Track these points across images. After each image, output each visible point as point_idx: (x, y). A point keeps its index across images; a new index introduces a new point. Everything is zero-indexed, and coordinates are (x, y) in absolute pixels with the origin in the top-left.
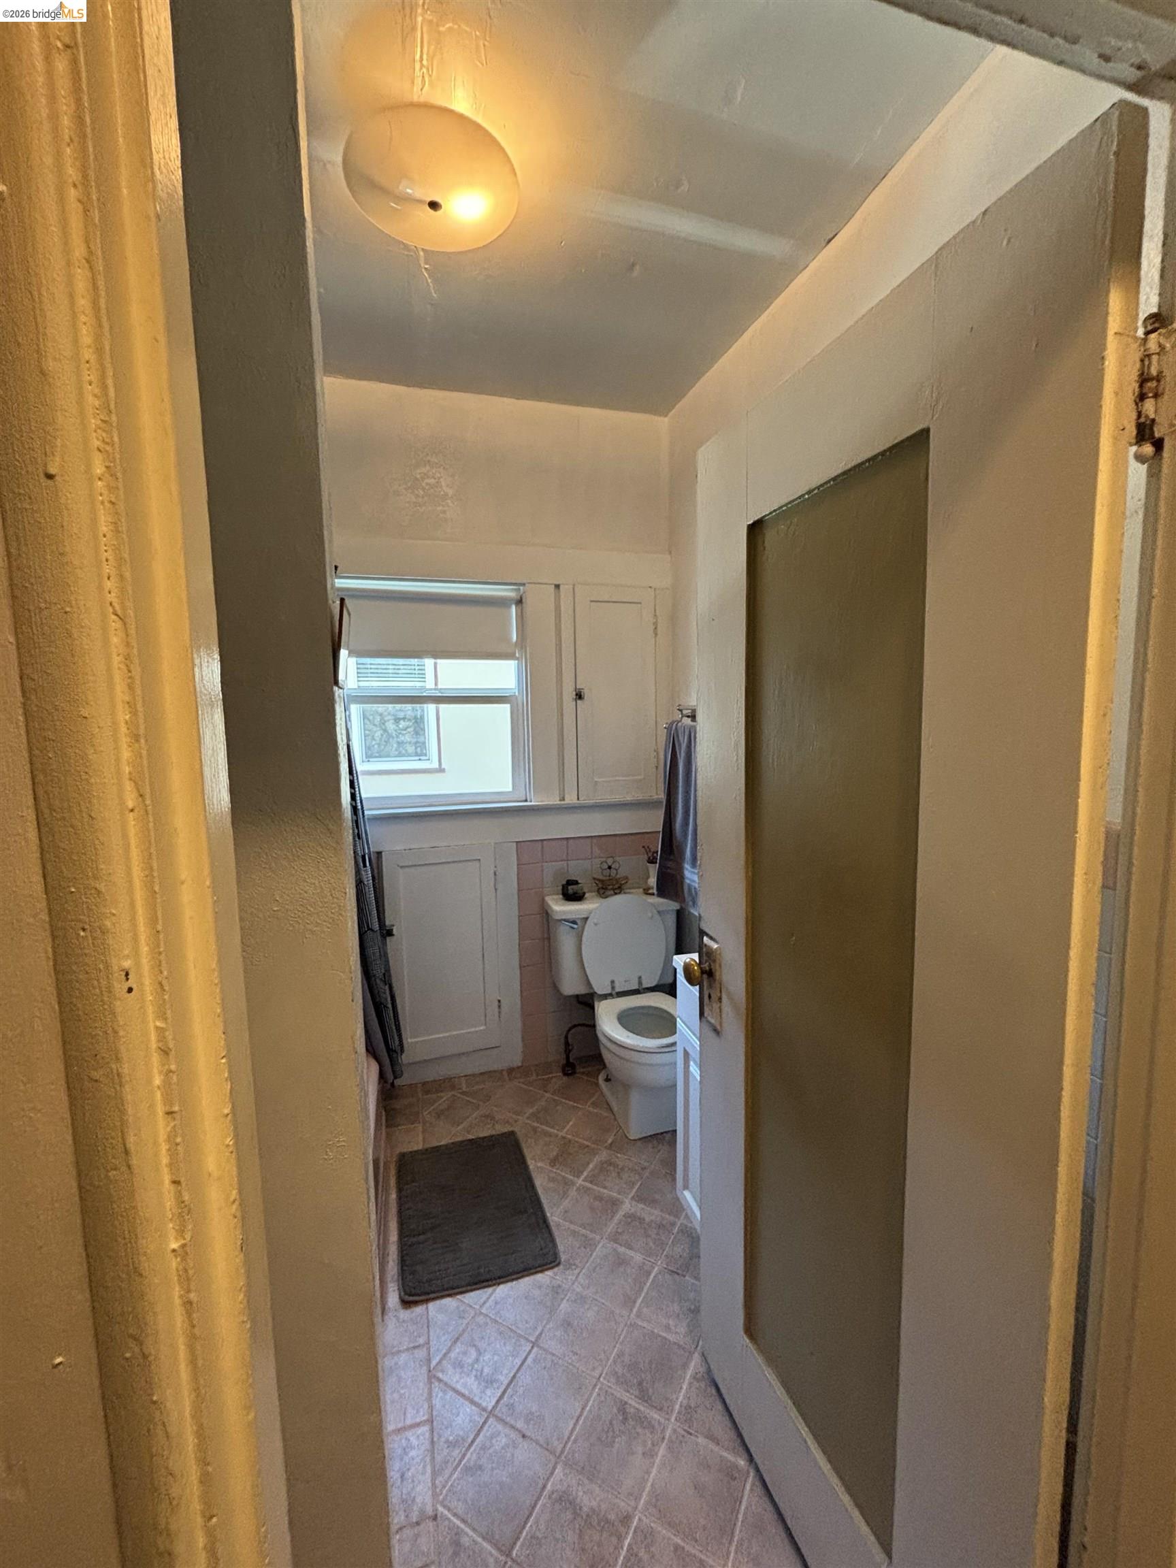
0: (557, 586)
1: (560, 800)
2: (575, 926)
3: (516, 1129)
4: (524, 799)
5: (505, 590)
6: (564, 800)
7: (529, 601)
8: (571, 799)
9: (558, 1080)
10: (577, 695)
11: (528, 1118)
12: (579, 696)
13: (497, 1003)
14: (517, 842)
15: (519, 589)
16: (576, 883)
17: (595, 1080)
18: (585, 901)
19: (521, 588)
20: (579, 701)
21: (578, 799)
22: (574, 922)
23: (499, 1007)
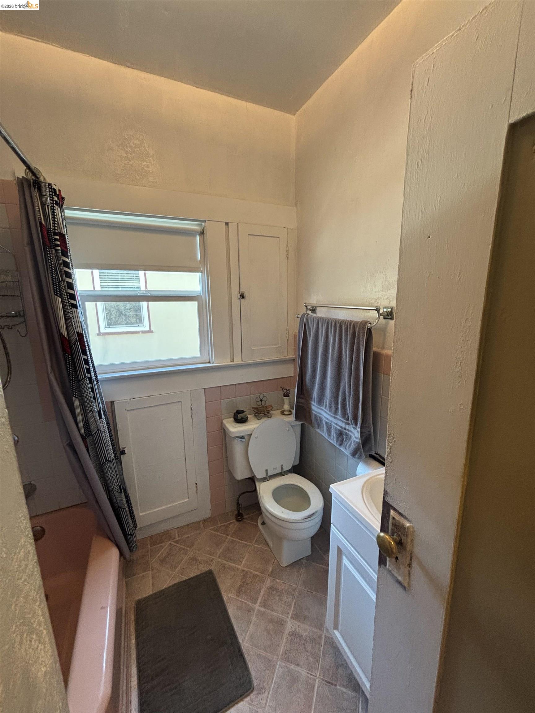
0: (227, 224)
1: (231, 361)
2: (244, 440)
3: (212, 568)
4: (208, 361)
5: (191, 224)
6: (233, 361)
7: (208, 234)
8: (238, 361)
9: (235, 526)
10: (240, 296)
11: (219, 557)
12: (242, 296)
13: (195, 485)
14: (205, 389)
15: (202, 224)
16: (242, 412)
17: (256, 524)
18: (249, 423)
19: (203, 223)
20: (241, 300)
21: (242, 361)
22: (242, 437)
23: (197, 487)
